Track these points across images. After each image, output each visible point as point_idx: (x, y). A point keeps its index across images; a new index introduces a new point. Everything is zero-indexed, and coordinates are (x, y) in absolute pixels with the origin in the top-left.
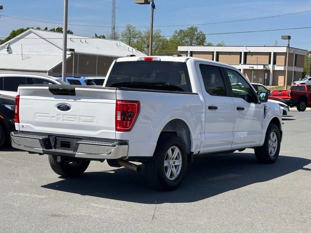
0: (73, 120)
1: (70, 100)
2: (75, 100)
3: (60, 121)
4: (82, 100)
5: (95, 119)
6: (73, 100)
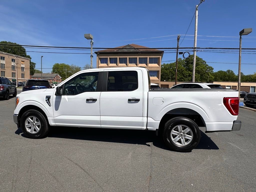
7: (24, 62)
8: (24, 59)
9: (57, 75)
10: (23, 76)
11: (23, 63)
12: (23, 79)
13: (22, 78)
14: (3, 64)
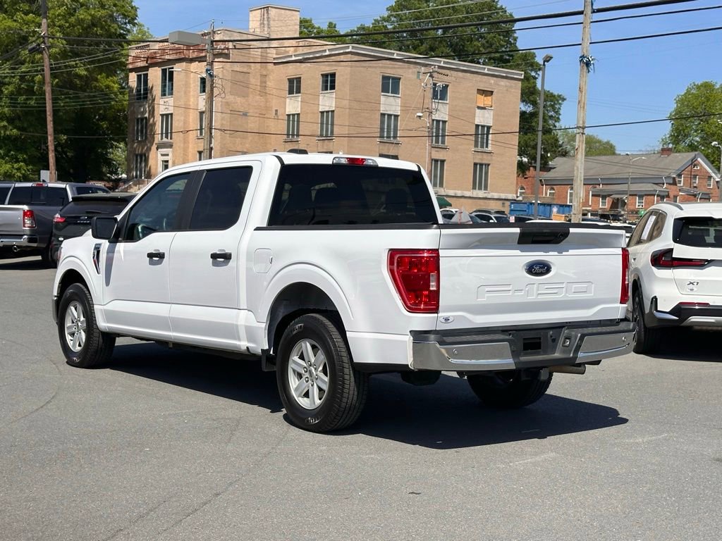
0: (555, 291)
1: (551, 253)
2: (560, 252)
3: (532, 298)
4: (571, 252)
5: (593, 285)
6: (556, 253)
7: (492, 93)
8: (492, 80)
9: (693, 163)
10: (480, 173)
11: (486, 101)
12: (481, 194)
13: (474, 188)
14: (390, 116)
